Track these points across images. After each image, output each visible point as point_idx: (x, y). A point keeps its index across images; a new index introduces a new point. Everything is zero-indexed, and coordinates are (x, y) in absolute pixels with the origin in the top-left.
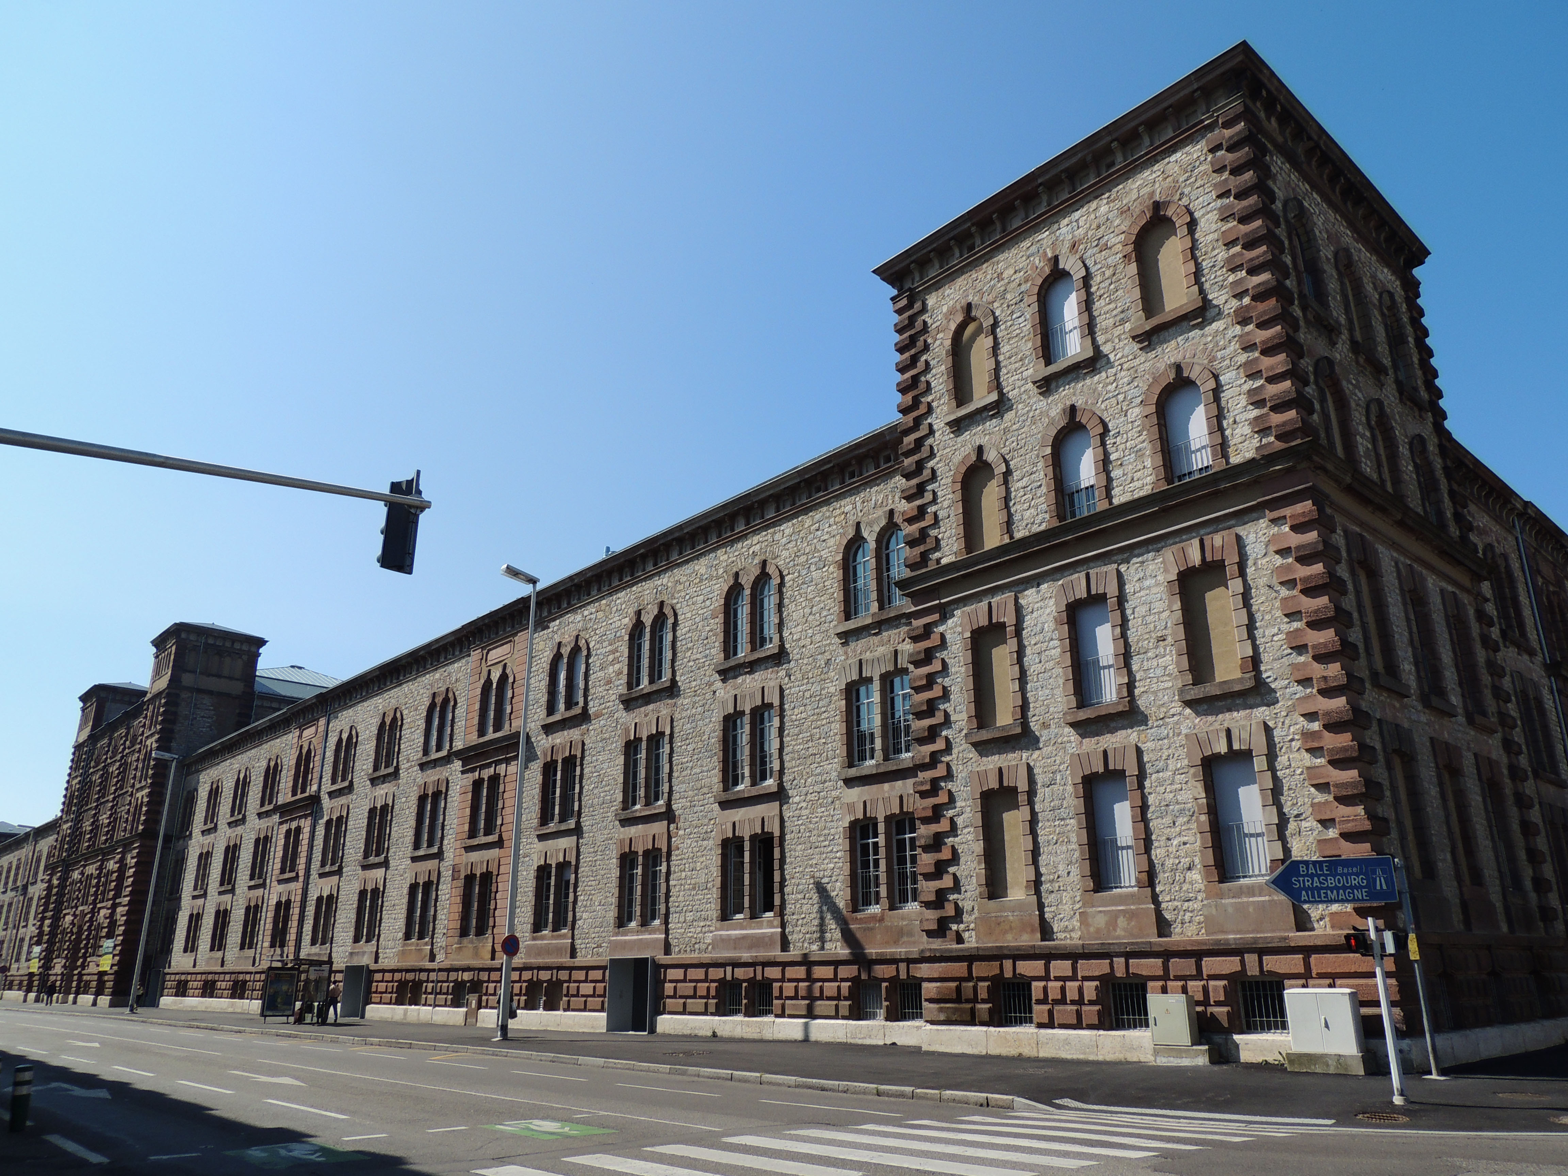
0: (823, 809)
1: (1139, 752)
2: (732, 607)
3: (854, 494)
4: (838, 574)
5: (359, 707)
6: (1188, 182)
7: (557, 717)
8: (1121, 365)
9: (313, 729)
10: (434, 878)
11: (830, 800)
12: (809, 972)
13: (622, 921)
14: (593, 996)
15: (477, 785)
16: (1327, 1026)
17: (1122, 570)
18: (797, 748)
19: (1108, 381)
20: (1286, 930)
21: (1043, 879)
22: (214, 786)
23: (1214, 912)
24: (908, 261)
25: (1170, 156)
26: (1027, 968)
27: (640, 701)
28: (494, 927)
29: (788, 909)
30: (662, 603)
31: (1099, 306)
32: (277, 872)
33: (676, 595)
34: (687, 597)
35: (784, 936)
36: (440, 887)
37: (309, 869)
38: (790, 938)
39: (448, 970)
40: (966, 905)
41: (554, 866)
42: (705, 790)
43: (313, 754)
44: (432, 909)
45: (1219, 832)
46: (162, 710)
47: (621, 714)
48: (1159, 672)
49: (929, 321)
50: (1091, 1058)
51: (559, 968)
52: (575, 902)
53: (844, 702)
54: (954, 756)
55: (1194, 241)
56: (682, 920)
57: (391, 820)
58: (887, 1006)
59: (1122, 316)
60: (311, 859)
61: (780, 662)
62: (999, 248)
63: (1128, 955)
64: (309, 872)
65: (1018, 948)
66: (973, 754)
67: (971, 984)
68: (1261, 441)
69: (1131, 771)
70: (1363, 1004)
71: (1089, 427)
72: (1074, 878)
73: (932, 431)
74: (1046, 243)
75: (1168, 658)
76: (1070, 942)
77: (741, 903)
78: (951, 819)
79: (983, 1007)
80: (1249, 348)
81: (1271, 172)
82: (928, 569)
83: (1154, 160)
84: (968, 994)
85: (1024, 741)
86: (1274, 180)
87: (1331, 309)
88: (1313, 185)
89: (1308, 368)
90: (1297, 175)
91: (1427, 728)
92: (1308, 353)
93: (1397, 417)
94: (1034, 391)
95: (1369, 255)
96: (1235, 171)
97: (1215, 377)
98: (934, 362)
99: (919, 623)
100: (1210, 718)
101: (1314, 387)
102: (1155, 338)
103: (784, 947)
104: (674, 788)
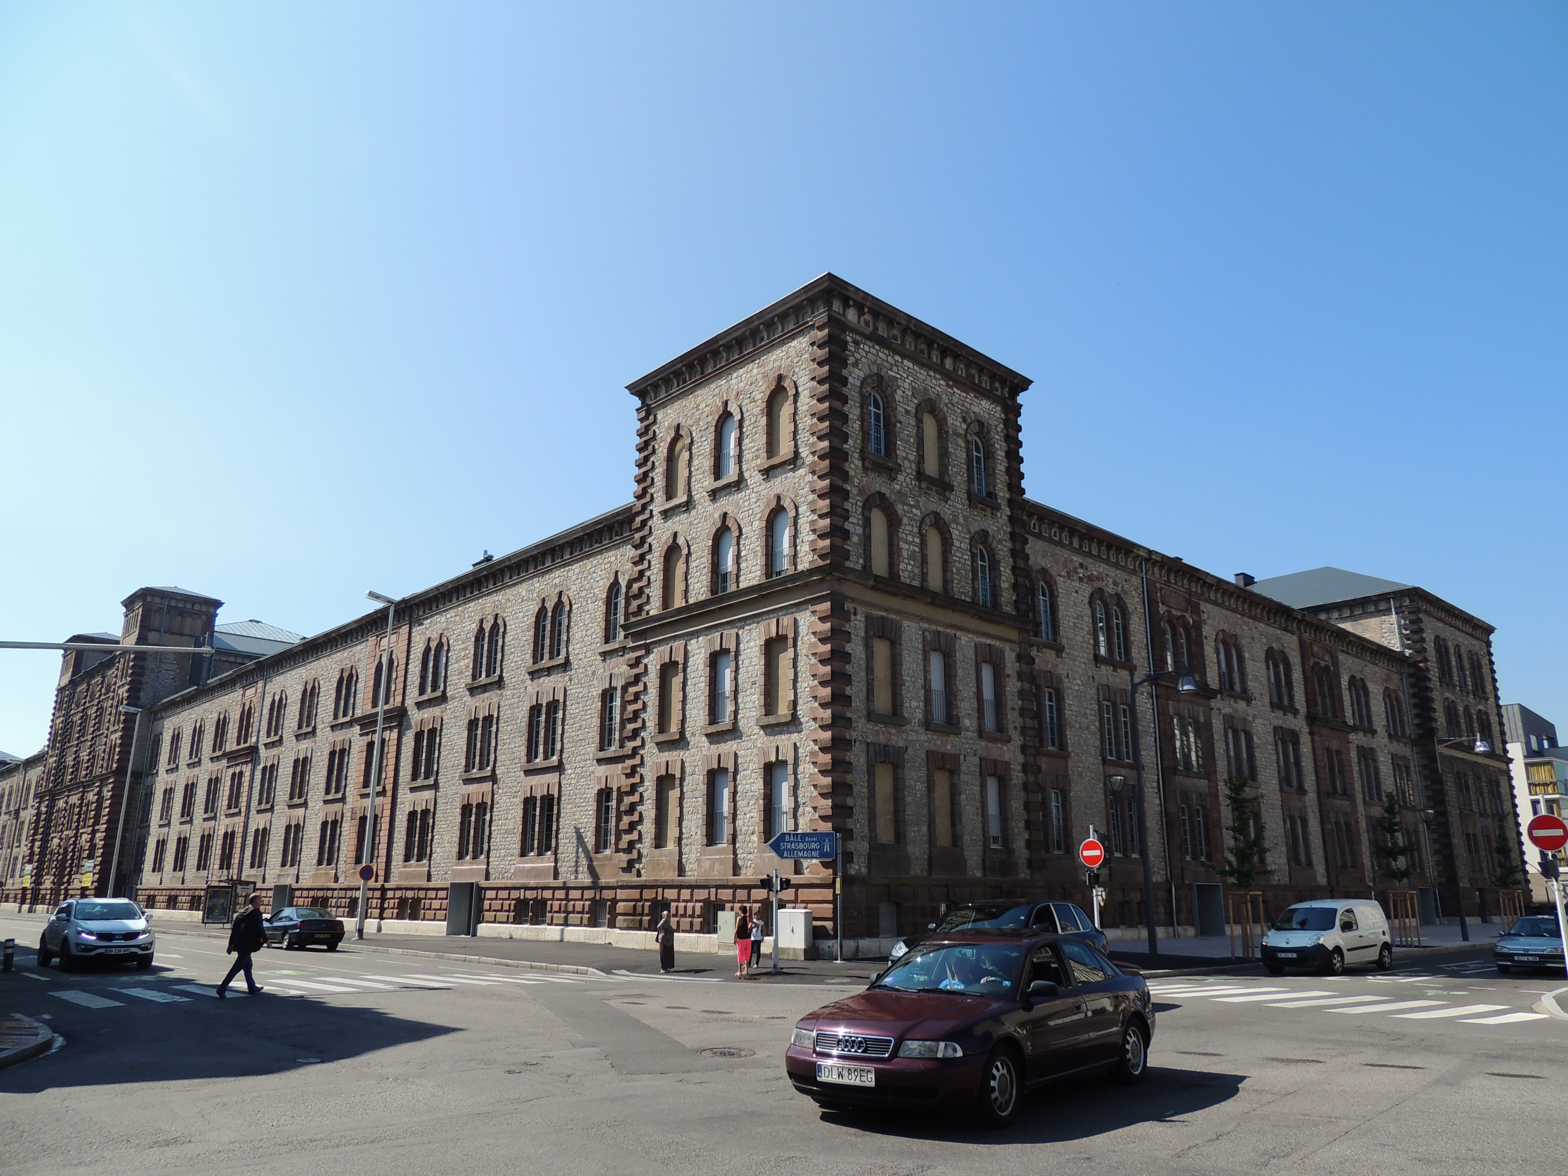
0: (584, 780)
1: (736, 756)
2: (542, 624)
3: (617, 548)
4: (603, 608)
5: (288, 675)
6: (798, 364)
7: (425, 697)
8: (753, 488)
9: (253, 690)
10: (339, 818)
11: (588, 773)
12: (567, 894)
13: (461, 856)
14: (440, 909)
15: (370, 745)
16: (793, 931)
17: (740, 634)
18: (571, 734)
19: (745, 498)
20: (790, 874)
21: (683, 836)
22: (176, 732)
24: (645, 385)
25: (791, 342)
26: (671, 894)
27: (480, 690)
29: (559, 850)
30: (497, 615)
31: (746, 442)
32: (225, 807)
33: (507, 610)
34: (513, 612)
35: (556, 869)
36: (343, 825)
37: (249, 806)
38: (559, 870)
39: (346, 889)
40: (644, 852)
41: (419, 812)
42: (516, 761)
43: (253, 712)
44: (337, 842)
45: (768, 811)
46: (131, 664)
47: (467, 698)
48: (751, 705)
49: (657, 431)
50: (694, 951)
51: (419, 889)
52: (432, 840)
53: (600, 703)
54: (645, 750)
55: (796, 408)
56: (497, 855)
57: (310, 770)
59: (757, 453)
60: (250, 798)
61: (566, 669)
62: (698, 386)
63: (718, 887)
64: (249, 808)
65: (665, 881)
66: (656, 750)
67: (641, 903)
68: (813, 557)
69: (731, 769)
70: (815, 919)
71: (732, 530)
72: (699, 836)
73: (652, 516)
74: (724, 388)
75: (756, 696)
76: (692, 878)
77: (533, 845)
78: (641, 794)
79: (646, 918)
80: (813, 491)
81: (851, 360)
82: (639, 618)
83: (783, 342)
84: (639, 910)
85: (682, 743)
86: (856, 364)
87: (898, 452)
88: (904, 356)
89: (856, 504)
90: (887, 352)
91: (926, 744)
92: (861, 492)
93: (961, 520)
94: (707, 498)
95: (965, 395)
96: (821, 364)
97: (797, 508)
98: (657, 464)
99: (634, 655)
100: (772, 738)
101: (860, 517)
102: (771, 473)
103: (556, 877)
104: (498, 758)
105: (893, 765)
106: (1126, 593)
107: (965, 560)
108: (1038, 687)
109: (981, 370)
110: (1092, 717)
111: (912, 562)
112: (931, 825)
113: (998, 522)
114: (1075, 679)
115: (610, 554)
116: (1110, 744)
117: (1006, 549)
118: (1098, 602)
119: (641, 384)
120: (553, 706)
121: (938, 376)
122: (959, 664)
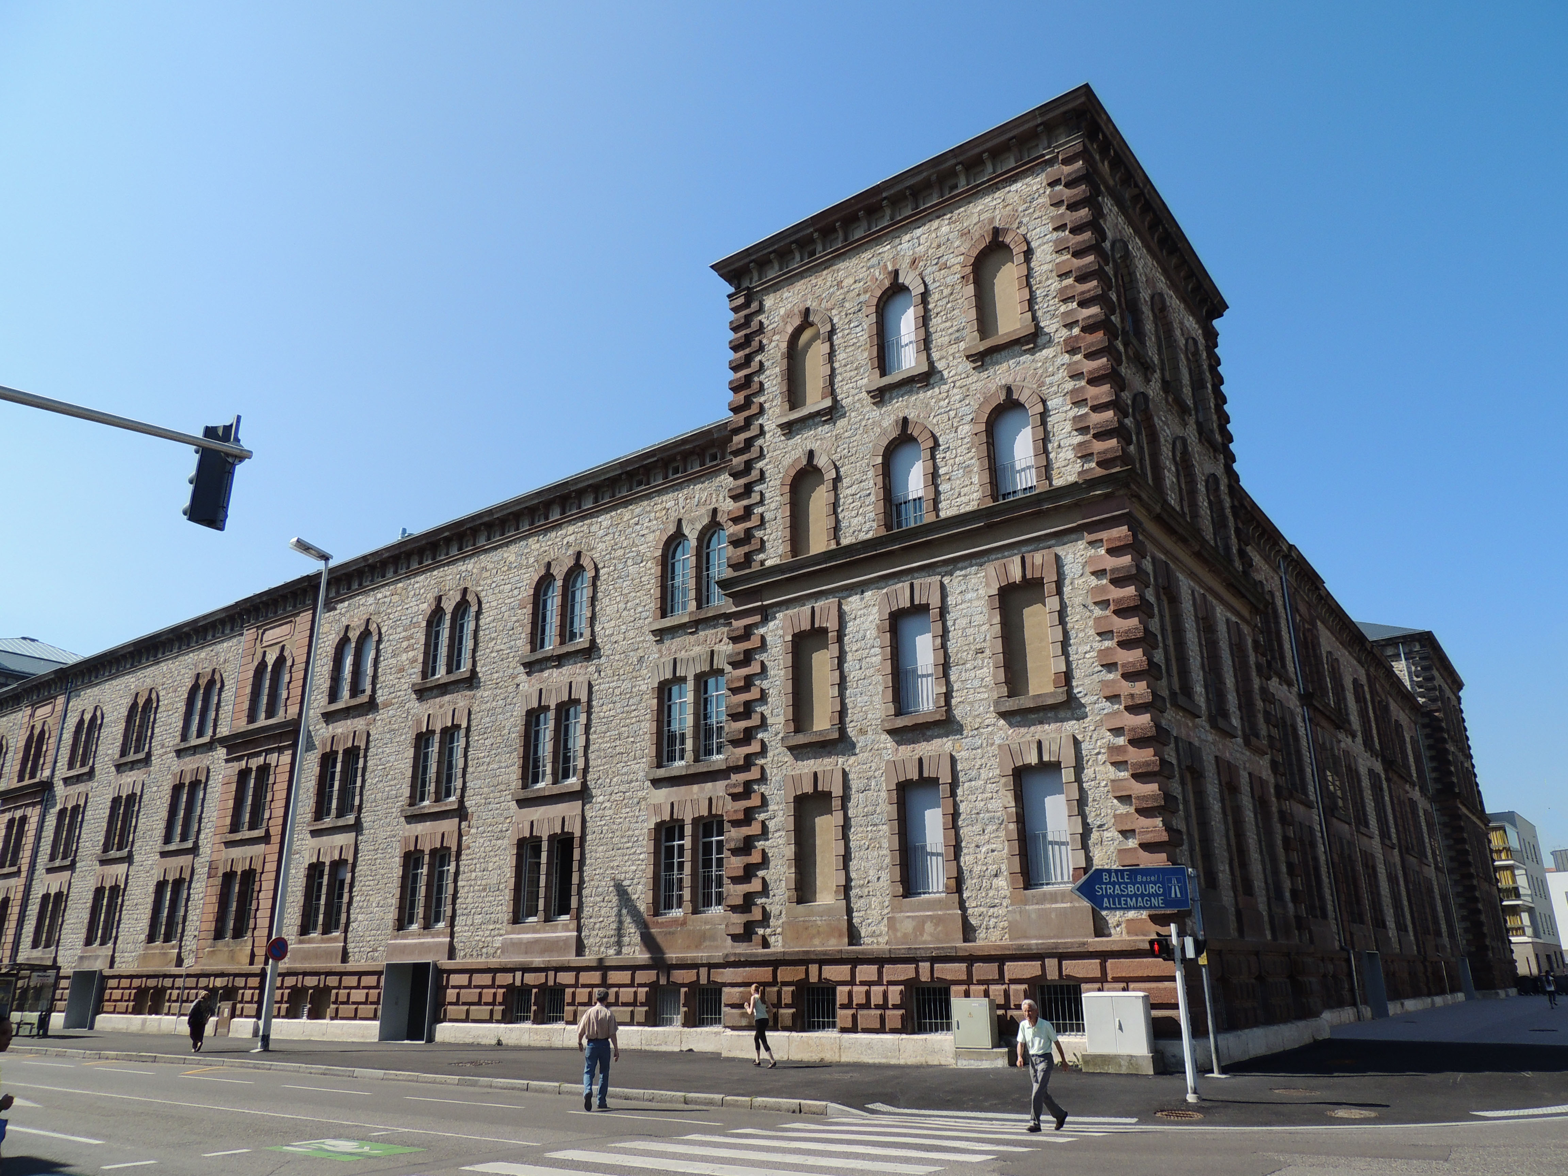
0: (628, 810)
1: (953, 760)
3: (677, 490)
5: (107, 686)
6: (1027, 212)
7: (339, 705)
8: (954, 382)
9: (49, 708)
10: (186, 875)
11: (636, 800)
12: (604, 978)
13: (402, 923)
14: (365, 1003)
15: (243, 775)
16: (1121, 1028)
17: (945, 582)
18: (603, 746)
19: (940, 396)
20: (1087, 937)
21: (853, 884)
23: (1018, 917)
24: (747, 260)
25: (1010, 185)
26: (832, 973)
27: (435, 692)
28: (255, 929)
29: (585, 912)
30: (465, 590)
31: (935, 323)
33: (482, 583)
34: (494, 585)
35: (579, 940)
36: (193, 885)
37: (35, 863)
38: (586, 942)
39: (198, 976)
40: (774, 909)
41: (327, 864)
42: (502, 787)
43: (47, 736)
44: (183, 909)
45: (1025, 840)
47: (414, 704)
48: (976, 683)
49: (766, 322)
50: (893, 1062)
51: (328, 974)
52: (350, 903)
53: (656, 700)
54: (769, 759)
55: (1030, 269)
56: (469, 922)
57: (138, 811)
58: (685, 1012)
59: (957, 335)
60: (37, 852)
61: (590, 657)
62: (839, 256)
63: (934, 960)
64: (34, 866)
65: (825, 953)
66: (788, 758)
67: (776, 989)
68: (1083, 466)
69: (945, 779)
70: (1154, 1006)
71: (920, 440)
72: (885, 883)
73: (763, 432)
74: (888, 256)
76: (878, 946)
77: (535, 905)
78: (763, 822)
79: (786, 1012)
80: (1076, 376)
82: (749, 571)
83: (995, 188)
85: (840, 746)
86: (1105, 220)
87: (1147, 348)
90: (1123, 217)
91: (1213, 748)
93: (1198, 456)
94: (868, 401)
95: (1178, 302)
96: (1072, 207)
97: (1043, 401)
98: (768, 363)
99: (739, 624)
100: (1026, 730)
101: (1132, 419)
102: (988, 359)
103: (578, 951)
104: (468, 785)
105: (1193, 772)
106: (1274, 592)
107: (1206, 507)
119: (736, 261)
121: (1159, 269)
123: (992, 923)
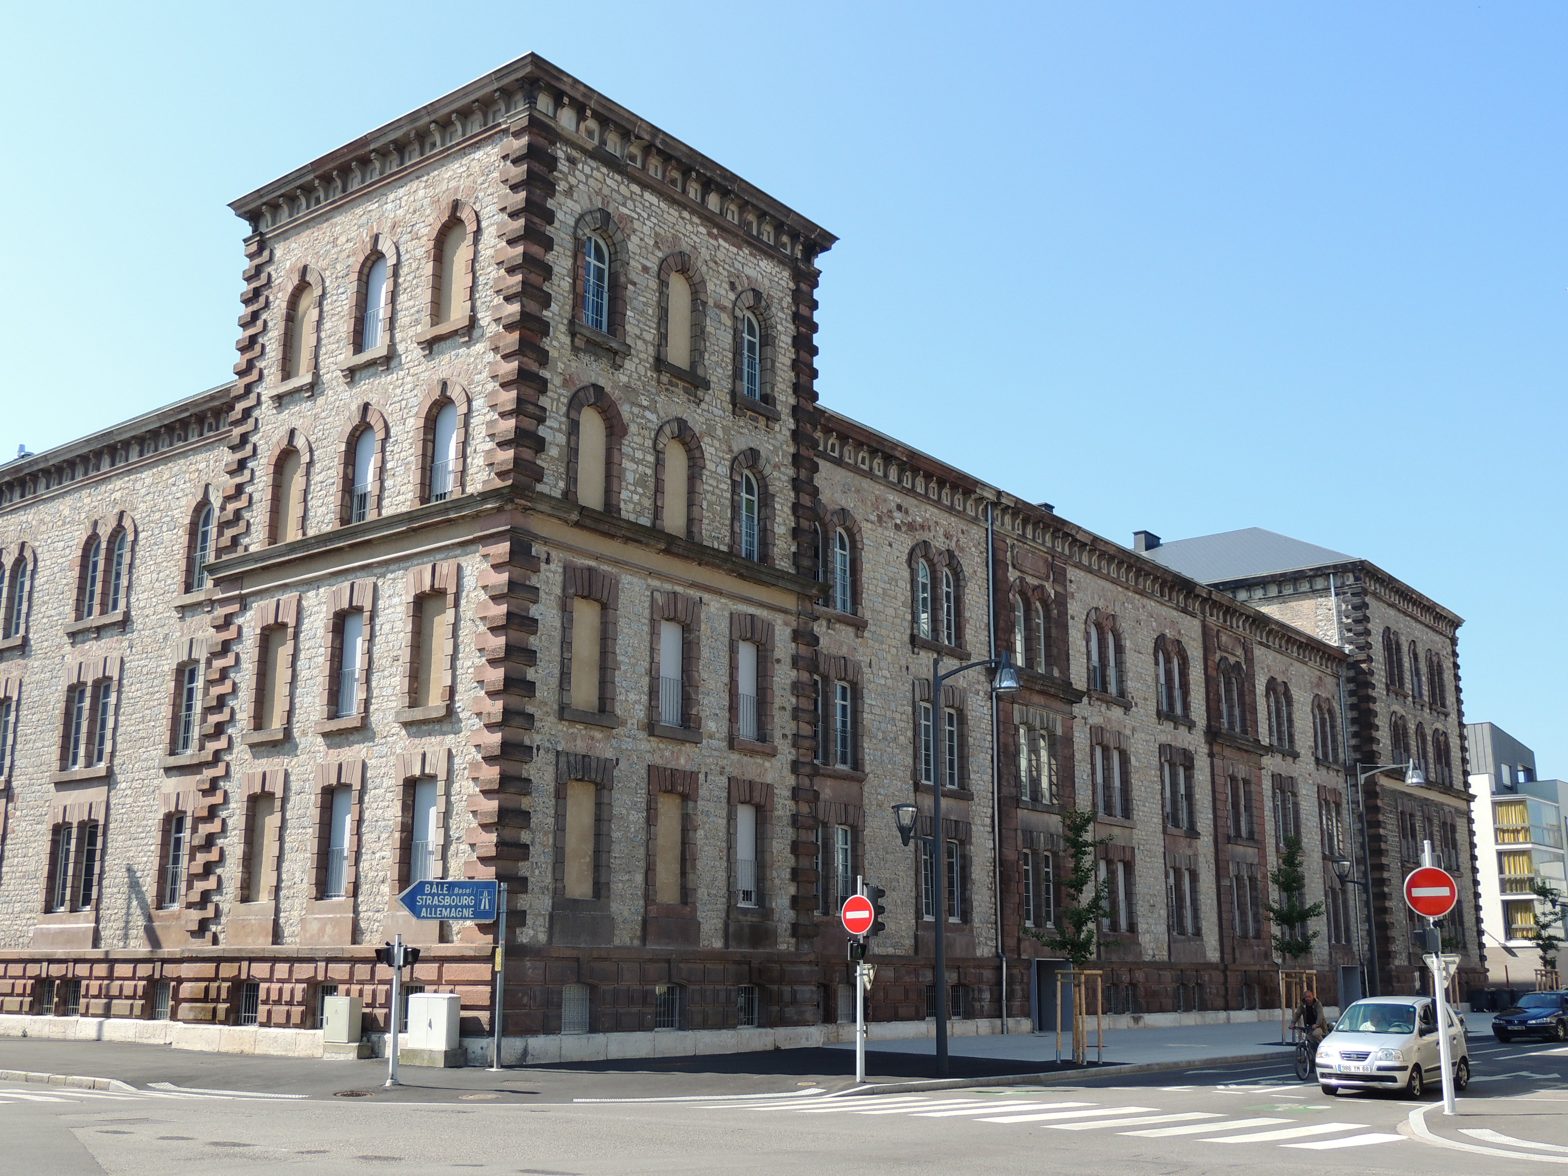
0: (145, 798)
1: (364, 766)
2: (92, 559)
4: (185, 539)
6: (483, 186)
8: (409, 369)
11: (152, 788)
16: (430, 1026)
17: (378, 584)
18: (128, 729)
19: (397, 383)
21: (283, 885)
23: (390, 922)
24: (259, 202)
25: (475, 152)
26: (260, 970)
29: (103, 903)
30: (23, 545)
31: (402, 298)
33: (39, 537)
34: (49, 541)
35: (96, 933)
38: (102, 934)
40: (225, 907)
42: (44, 768)
48: (390, 691)
49: (274, 275)
50: (290, 1054)
53: (173, 683)
54: (233, 755)
55: (476, 253)
56: (10, 911)
59: (417, 316)
61: (124, 630)
62: (338, 209)
63: (329, 960)
65: (252, 951)
66: (248, 756)
67: (216, 984)
68: (487, 475)
69: (357, 786)
70: (464, 1008)
71: (376, 428)
72: (305, 885)
73: (259, 403)
74: (375, 215)
75: (398, 678)
76: (293, 946)
77: (63, 895)
78: (224, 821)
79: (222, 1007)
80: (494, 377)
81: (561, 186)
82: (233, 556)
83: (464, 152)
84: (213, 994)
85: (287, 746)
86: (569, 192)
87: (627, 327)
88: (644, 186)
89: (558, 400)
90: (618, 177)
91: (648, 756)
92: (566, 383)
93: (720, 432)
94: (342, 380)
95: (735, 250)
96: (514, 188)
97: (469, 401)
98: (270, 324)
99: (221, 612)
100: (417, 741)
101: (564, 419)
102: (435, 347)
103: (96, 943)
104: (16, 763)
105: (596, 784)
106: (962, 550)
107: (722, 490)
108: (826, 679)
109: (762, 215)
110: (902, 724)
111: (640, 490)
112: (649, 871)
113: (775, 438)
114: (880, 669)
115: (199, 457)
116: (927, 763)
117: (785, 478)
118: (921, 560)
119: (253, 201)
120: (102, 686)
121: (696, 220)
122: (704, 641)
123: (375, 927)
